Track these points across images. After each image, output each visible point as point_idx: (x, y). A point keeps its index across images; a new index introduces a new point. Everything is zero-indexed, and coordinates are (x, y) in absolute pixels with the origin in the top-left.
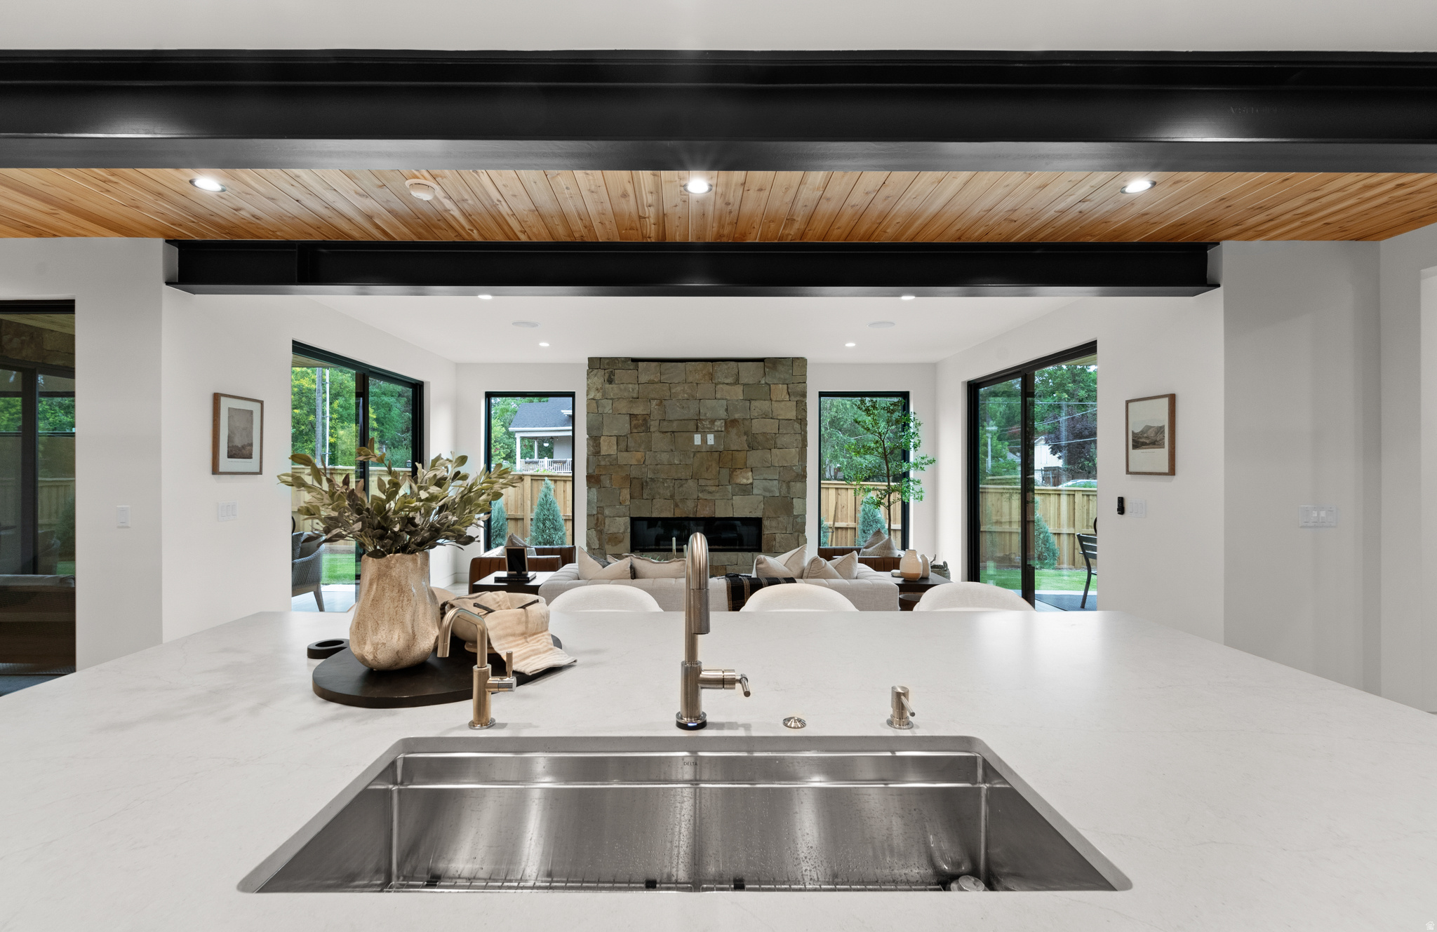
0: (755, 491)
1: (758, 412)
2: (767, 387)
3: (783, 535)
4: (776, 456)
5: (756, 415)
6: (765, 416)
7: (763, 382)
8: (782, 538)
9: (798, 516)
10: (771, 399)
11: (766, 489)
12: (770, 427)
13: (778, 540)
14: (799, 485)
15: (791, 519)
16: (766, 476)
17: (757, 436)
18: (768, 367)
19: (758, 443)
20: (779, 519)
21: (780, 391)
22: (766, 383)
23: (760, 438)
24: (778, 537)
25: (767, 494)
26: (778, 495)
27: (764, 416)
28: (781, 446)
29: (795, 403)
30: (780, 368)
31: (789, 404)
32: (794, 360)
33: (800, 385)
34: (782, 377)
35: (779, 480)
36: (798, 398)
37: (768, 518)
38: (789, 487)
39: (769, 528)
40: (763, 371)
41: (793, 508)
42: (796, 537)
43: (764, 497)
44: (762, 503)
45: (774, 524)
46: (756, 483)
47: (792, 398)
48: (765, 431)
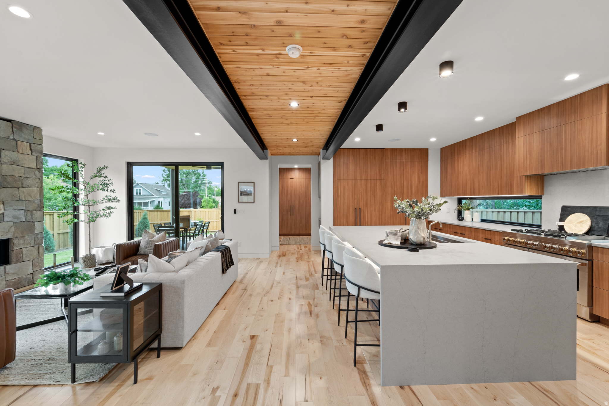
0: (6, 219)
1: (8, 159)
2: (14, 142)
3: (28, 249)
4: (23, 193)
5: (7, 161)
6: (14, 163)
7: (12, 138)
8: (27, 251)
9: (38, 234)
10: (18, 152)
11: (15, 217)
12: (18, 172)
13: (24, 252)
14: (39, 212)
15: (34, 236)
16: (15, 208)
17: (6, 177)
18: (15, 128)
19: (8, 183)
20: (26, 237)
21: (24, 147)
22: (14, 139)
23: (9, 179)
24: (24, 251)
25: (16, 221)
26: (25, 220)
27: (12, 163)
28: (26, 186)
29: (35, 157)
30: (25, 130)
31: (31, 157)
32: (35, 128)
33: (39, 146)
34: (27, 137)
35: (25, 210)
36: (38, 154)
37: (17, 237)
38: (32, 215)
39: (17, 246)
40: (11, 130)
41: (35, 229)
42: (37, 248)
43: (14, 223)
44: (13, 228)
45: (21, 241)
46: (6, 213)
47: (34, 154)
48: (13, 174)
